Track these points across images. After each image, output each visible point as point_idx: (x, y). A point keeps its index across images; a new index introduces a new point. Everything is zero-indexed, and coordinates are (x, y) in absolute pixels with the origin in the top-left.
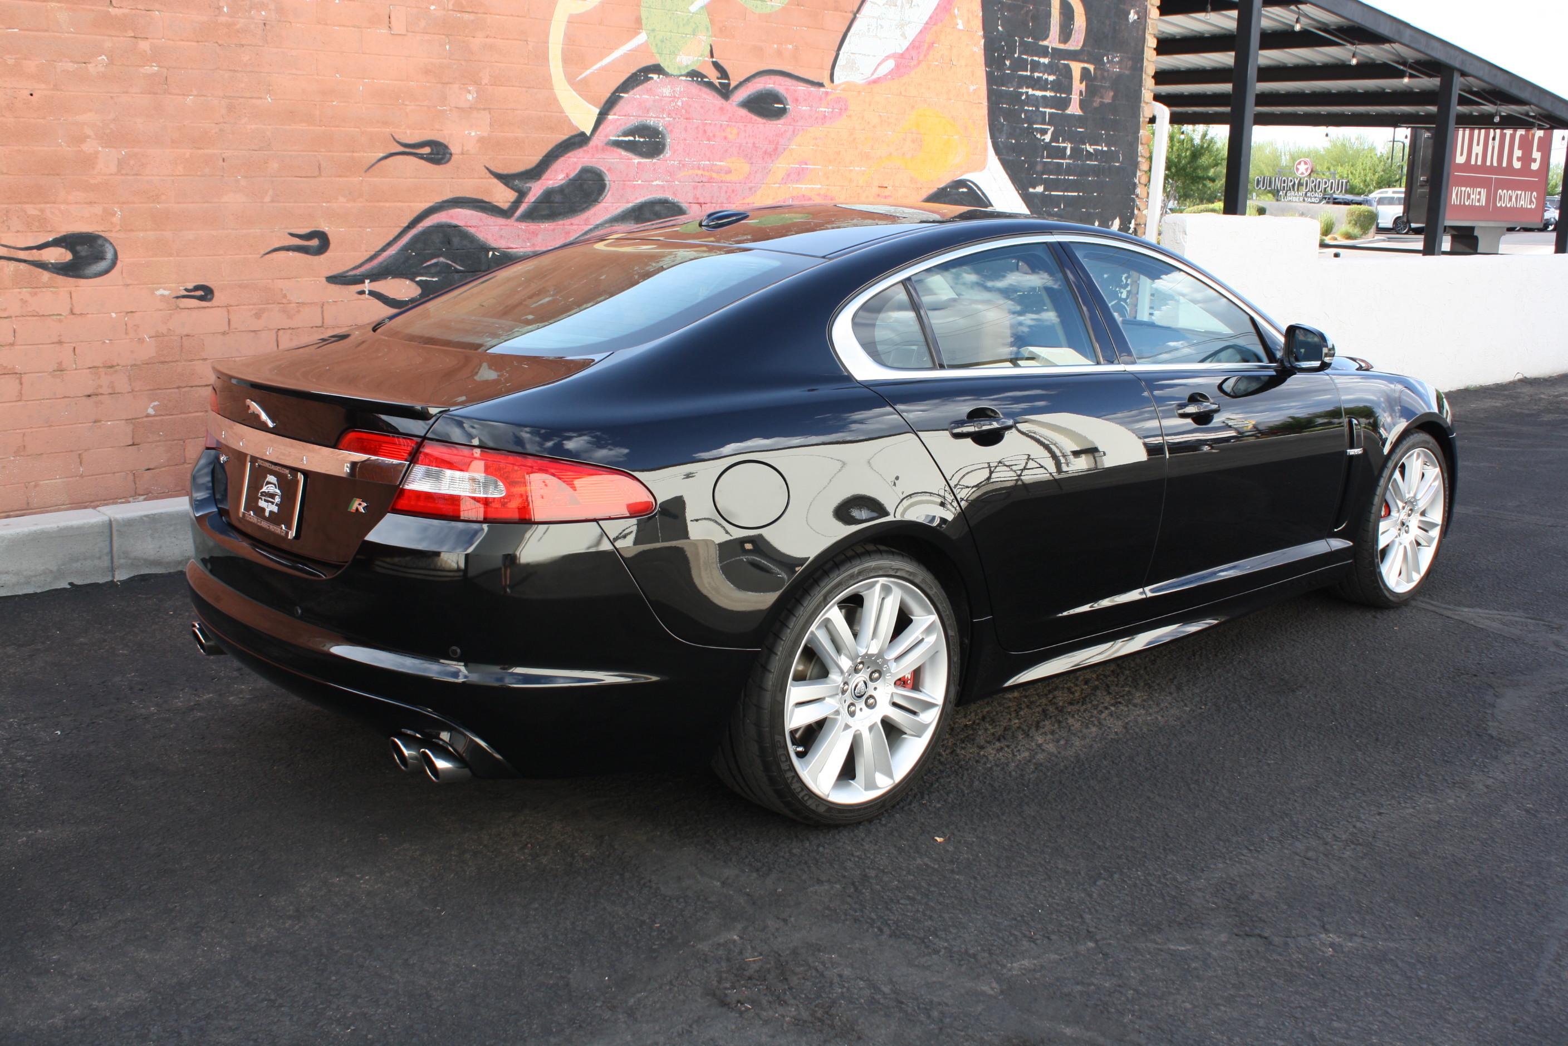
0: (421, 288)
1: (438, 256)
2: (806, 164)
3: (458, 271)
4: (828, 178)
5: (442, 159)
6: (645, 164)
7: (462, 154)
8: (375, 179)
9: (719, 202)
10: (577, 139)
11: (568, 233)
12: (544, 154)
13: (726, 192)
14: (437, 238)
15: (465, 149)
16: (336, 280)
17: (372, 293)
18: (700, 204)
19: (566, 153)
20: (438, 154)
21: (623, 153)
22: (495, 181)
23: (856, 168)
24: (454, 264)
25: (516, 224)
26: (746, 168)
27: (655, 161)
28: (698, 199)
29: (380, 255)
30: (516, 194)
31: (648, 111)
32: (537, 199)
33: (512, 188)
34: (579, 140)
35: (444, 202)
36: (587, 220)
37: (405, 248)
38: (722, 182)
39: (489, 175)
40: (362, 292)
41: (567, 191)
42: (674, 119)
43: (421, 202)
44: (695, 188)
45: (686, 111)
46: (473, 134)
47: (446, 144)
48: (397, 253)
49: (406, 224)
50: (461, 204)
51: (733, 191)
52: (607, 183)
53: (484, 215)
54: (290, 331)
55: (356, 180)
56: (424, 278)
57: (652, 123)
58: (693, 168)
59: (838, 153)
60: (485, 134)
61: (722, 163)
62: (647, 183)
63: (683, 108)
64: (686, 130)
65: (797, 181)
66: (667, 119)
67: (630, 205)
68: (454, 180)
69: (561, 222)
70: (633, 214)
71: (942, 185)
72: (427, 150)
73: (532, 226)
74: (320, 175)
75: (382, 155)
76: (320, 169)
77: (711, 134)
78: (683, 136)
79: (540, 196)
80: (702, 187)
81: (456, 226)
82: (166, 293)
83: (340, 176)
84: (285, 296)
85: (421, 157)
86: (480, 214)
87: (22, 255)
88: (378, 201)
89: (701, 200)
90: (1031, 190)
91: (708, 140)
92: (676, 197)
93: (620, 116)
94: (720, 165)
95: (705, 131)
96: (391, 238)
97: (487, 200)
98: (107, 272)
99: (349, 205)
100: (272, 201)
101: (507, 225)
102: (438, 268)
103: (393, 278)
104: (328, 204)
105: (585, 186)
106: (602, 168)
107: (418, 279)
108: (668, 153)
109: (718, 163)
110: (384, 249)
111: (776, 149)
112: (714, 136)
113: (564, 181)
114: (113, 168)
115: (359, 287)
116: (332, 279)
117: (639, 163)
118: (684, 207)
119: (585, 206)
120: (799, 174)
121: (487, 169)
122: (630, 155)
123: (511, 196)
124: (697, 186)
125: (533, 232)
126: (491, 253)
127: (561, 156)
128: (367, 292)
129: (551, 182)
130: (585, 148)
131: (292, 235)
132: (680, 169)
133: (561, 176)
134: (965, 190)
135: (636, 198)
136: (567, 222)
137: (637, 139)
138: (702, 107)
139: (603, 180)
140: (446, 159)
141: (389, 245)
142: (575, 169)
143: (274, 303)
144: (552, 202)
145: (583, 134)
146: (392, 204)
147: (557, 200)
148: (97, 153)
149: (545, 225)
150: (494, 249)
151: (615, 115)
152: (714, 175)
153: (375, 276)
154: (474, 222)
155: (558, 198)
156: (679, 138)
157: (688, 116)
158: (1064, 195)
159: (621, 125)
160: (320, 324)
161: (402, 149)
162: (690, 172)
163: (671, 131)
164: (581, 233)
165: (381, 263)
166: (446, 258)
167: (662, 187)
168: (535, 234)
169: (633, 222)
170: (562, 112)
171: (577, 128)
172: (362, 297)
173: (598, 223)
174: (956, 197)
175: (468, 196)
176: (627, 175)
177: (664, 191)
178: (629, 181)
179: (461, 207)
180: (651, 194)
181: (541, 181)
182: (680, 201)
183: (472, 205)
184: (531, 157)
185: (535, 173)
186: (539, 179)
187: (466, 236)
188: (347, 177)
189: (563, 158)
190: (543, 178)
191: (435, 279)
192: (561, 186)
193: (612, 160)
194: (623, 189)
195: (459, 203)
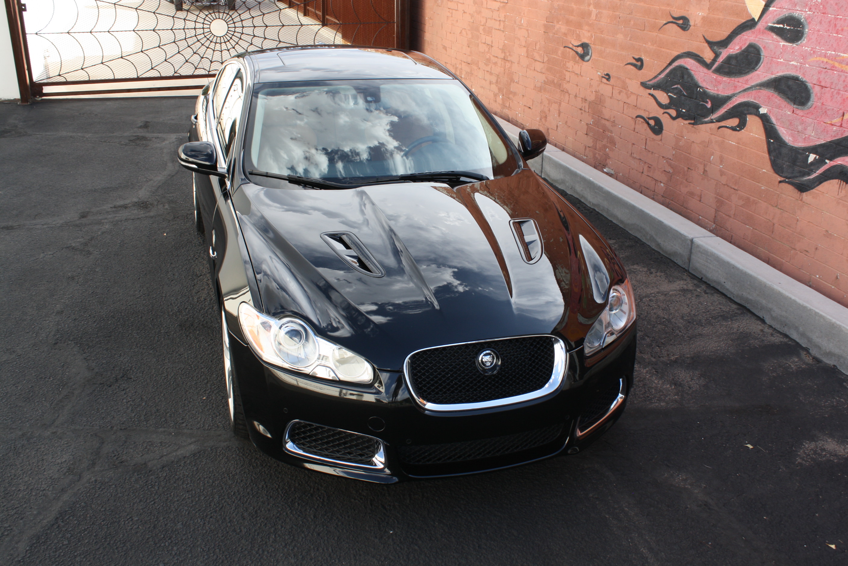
0: (670, 100)
1: (678, 84)
3: (684, 96)
5: (686, 28)
6: (787, 46)
7: (694, 26)
8: (661, 35)
9: (837, 88)
10: (749, 23)
11: (736, 87)
12: (731, 31)
14: (679, 73)
15: (696, 23)
17: (653, 96)
18: (821, 86)
19: (742, 32)
20: (685, 25)
21: (775, 36)
22: (706, 45)
24: (682, 91)
25: (712, 74)
27: (794, 45)
28: (820, 82)
29: (658, 76)
30: (714, 55)
31: (796, 5)
32: (723, 60)
33: (713, 51)
34: (750, 24)
35: (685, 53)
36: (747, 80)
37: (666, 76)
38: (842, 71)
39: (704, 40)
40: (650, 94)
41: (739, 58)
42: (814, 13)
43: (675, 51)
44: (820, 72)
45: (824, 6)
46: (700, 14)
47: (689, 18)
48: (663, 77)
49: (668, 63)
50: (690, 56)
52: (762, 57)
53: (699, 65)
54: (627, 105)
55: (655, 34)
56: (671, 95)
57: (797, 15)
58: (820, 56)
60: (705, 15)
61: (845, 55)
62: (786, 62)
63: (821, 4)
64: (821, 23)
66: (808, 13)
67: (773, 76)
68: (689, 41)
69: (733, 79)
70: (774, 84)
72: (681, 22)
73: (720, 78)
74: (644, 30)
75: (665, 22)
76: (645, 26)
77: (840, 29)
78: (818, 28)
79: (725, 59)
80: (825, 72)
81: (687, 69)
82: (600, 74)
83: (650, 31)
84: (627, 87)
85: (678, 25)
86: (697, 64)
87: (574, 48)
88: (661, 47)
89: (823, 84)
91: (837, 33)
92: (804, 77)
93: (777, 8)
94: (843, 57)
95: (835, 25)
96: (662, 68)
97: (701, 56)
98: (588, 61)
99: (651, 47)
100: (630, 40)
101: (708, 74)
102: (677, 91)
103: (661, 90)
104: (645, 45)
105: (749, 57)
106: (760, 46)
107: (669, 94)
108: (804, 41)
109: (842, 54)
110: (659, 74)
112: (842, 30)
113: (738, 51)
114: (594, 18)
115: (649, 91)
116: (642, 84)
117: (784, 45)
118: (809, 87)
119: (747, 71)
121: (704, 37)
122: (779, 38)
123: (712, 55)
124: (822, 71)
125: (719, 82)
126: (698, 89)
127: (739, 34)
129: (732, 51)
130: (753, 30)
131: (633, 58)
132: (811, 54)
133: (737, 48)
135: (778, 72)
136: (737, 79)
137: (785, 27)
138: (836, 4)
139: (760, 55)
140: (687, 28)
141: (661, 72)
142: (745, 44)
143: (624, 89)
144: (730, 64)
145: (753, 19)
146: (665, 50)
147: (733, 63)
148: (592, 10)
149: (725, 79)
150: (701, 87)
151: (773, 7)
152: (837, 64)
153: (655, 87)
154: (694, 68)
155: (734, 62)
156: (814, 29)
157: (824, 11)
159: (776, 15)
160: (635, 105)
161: (672, 20)
162: (818, 59)
163: (810, 23)
164: (743, 89)
165: (657, 81)
166: (681, 86)
167: (796, 67)
168: (720, 83)
169: (773, 90)
170: (744, 3)
171: (750, 15)
172: (649, 96)
173: (753, 84)
175: (693, 52)
176: (775, 53)
177: (797, 70)
178: (775, 58)
179: (690, 58)
180: (787, 71)
181: (726, 50)
182: (807, 80)
183: (694, 57)
184: (724, 32)
185: (725, 43)
186: (726, 48)
187: (690, 76)
188: (653, 32)
189: (740, 36)
190: (728, 47)
191: (675, 97)
192: (737, 54)
193: (767, 41)
194: (771, 63)
195: (689, 55)
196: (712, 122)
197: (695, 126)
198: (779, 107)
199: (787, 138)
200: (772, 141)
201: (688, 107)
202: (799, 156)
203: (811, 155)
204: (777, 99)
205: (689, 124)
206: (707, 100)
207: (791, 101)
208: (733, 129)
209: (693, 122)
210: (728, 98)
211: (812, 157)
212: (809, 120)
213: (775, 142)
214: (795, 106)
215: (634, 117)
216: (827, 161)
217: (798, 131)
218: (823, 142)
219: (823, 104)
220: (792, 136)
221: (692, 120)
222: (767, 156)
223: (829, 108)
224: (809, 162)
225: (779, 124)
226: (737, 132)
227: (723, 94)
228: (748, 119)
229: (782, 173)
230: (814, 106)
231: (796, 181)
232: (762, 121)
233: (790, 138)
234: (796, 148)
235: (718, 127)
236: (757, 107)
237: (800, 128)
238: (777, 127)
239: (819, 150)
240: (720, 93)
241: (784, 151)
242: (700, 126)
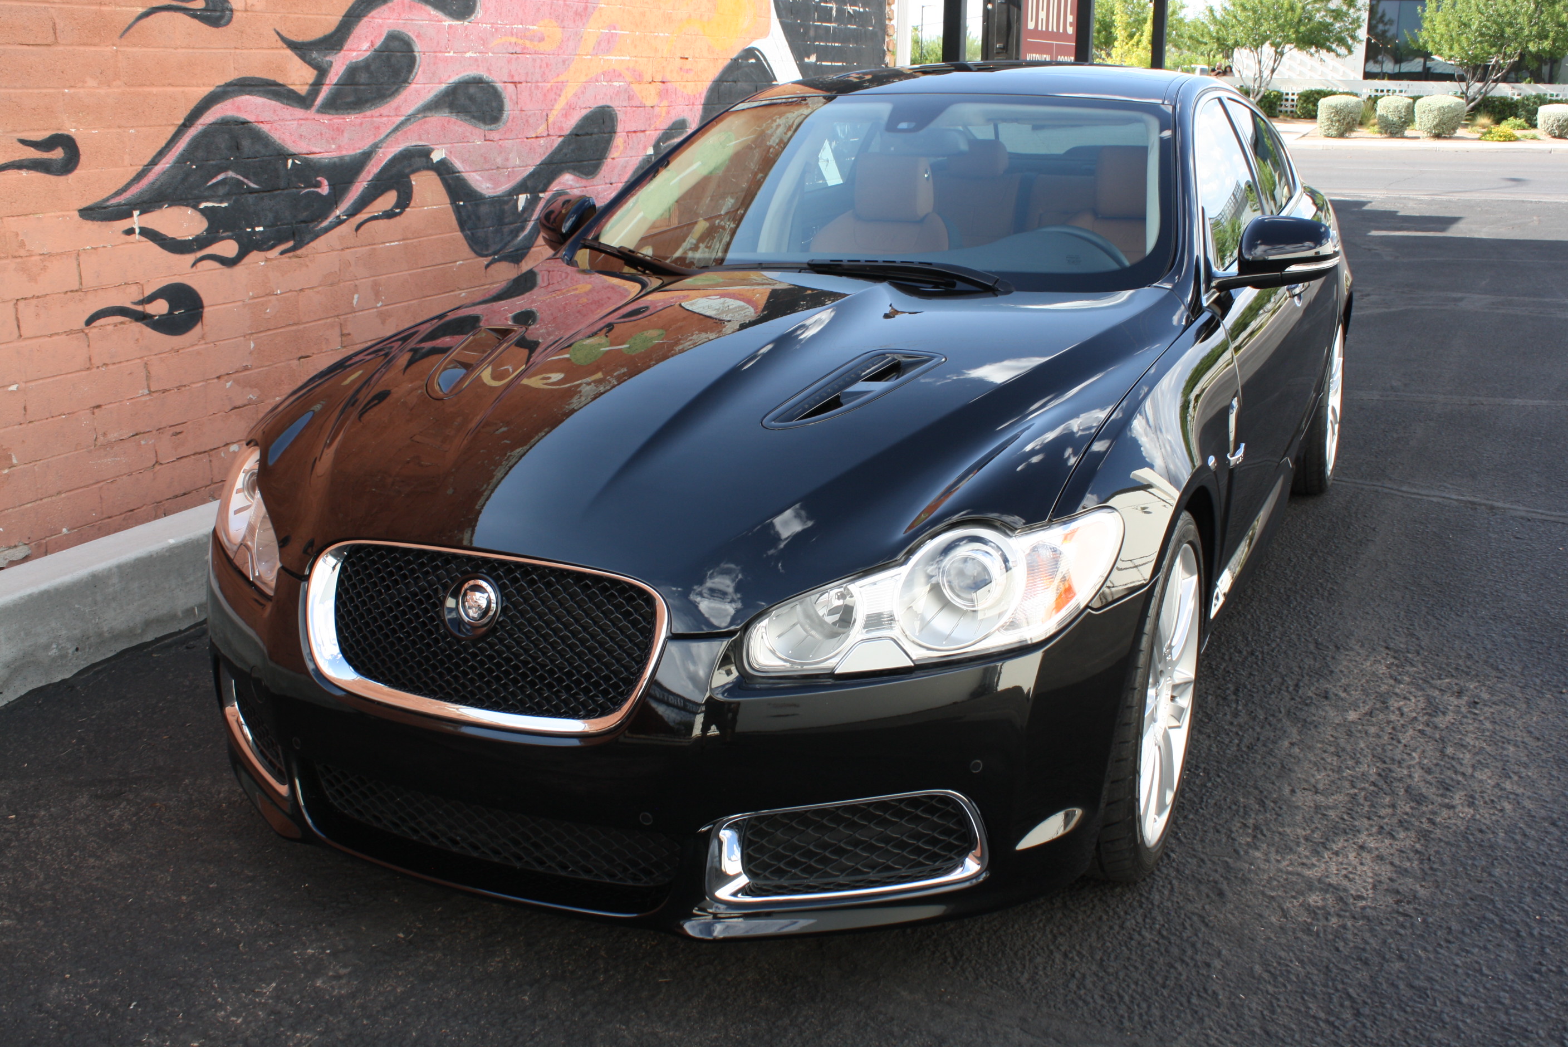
0: (208, 220)
1: (225, 169)
2: (615, 29)
3: (251, 191)
4: (635, 47)
5: (221, 17)
6: (456, 27)
7: (246, 11)
8: (135, 49)
9: (535, 80)
11: (377, 128)
12: (343, 13)
13: (541, 67)
14: (222, 142)
15: (249, 2)
16: (92, 213)
17: (145, 232)
18: (514, 83)
19: (369, 12)
20: (215, 11)
21: (433, 12)
22: (289, 52)
23: (661, 34)
24: (246, 181)
25: (318, 116)
26: (558, 33)
27: (466, 23)
28: (513, 76)
29: (150, 170)
30: (315, 72)
32: (340, 79)
33: (310, 64)
35: (228, 85)
36: (397, 109)
37: (182, 159)
38: (535, 52)
39: (280, 43)
40: (130, 232)
41: (372, 68)
43: (198, 86)
44: (509, 61)
48: (171, 167)
49: (181, 122)
50: (248, 89)
51: (547, 65)
52: (417, 54)
53: (278, 104)
54: (34, 302)
55: (108, 50)
56: (210, 204)
58: (506, 34)
59: (643, 14)
61: (535, 27)
62: (459, 55)
65: (608, 51)
67: (443, 86)
68: (238, 51)
69: (368, 113)
70: (447, 99)
71: (734, 56)
72: (200, 4)
73: (336, 120)
74: (56, 42)
75: (140, 10)
76: (55, 33)
79: (343, 74)
80: (516, 59)
81: (244, 123)
83: (85, 44)
84: (22, 245)
85: (194, 14)
86: (273, 103)
88: (142, 85)
89: (516, 79)
90: (806, 60)
92: (490, 74)
94: (533, 30)
96: (163, 144)
97: (281, 82)
99: (103, 91)
101: (307, 119)
102: (227, 188)
103: (170, 206)
104: (72, 90)
105: (393, 60)
106: (410, 34)
107: (202, 206)
108: (479, 13)
109: (531, 27)
110: (154, 162)
111: (586, 8)
113: (369, 53)
115: (125, 224)
116: (88, 213)
117: (450, 26)
118: (499, 89)
119: (394, 88)
120: (607, 43)
121: (278, 34)
122: (440, 15)
123: (309, 74)
124: (511, 59)
125: (338, 129)
126: (290, 162)
127: (364, 16)
128: (137, 231)
129: (355, 54)
130: (390, 4)
131: (23, 142)
132: (492, 34)
133: (365, 46)
134: (753, 61)
135: (449, 77)
136: (375, 112)
139: (413, 51)
140: (226, 18)
141: (161, 154)
142: (381, 35)
143: (6, 258)
144: (358, 84)
146: (161, 89)
147: (362, 80)
149: (352, 118)
150: (293, 156)
152: (528, 44)
153: (148, 203)
154: (266, 116)
155: (363, 77)
158: (832, 66)
160: (76, 287)
161: (168, 2)
162: (504, 39)
164: (392, 128)
165: (153, 183)
166: (235, 171)
167: (476, 60)
168: (340, 130)
169: (447, 110)
172: (131, 238)
173: (410, 112)
174: (746, 69)
175: (257, 76)
176: (438, 43)
177: (478, 66)
178: (440, 52)
179: (250, 93)
180: (465, 71)
181: (342, 52)
182: (495, 79)
183: (261, 89)
184: (329, 17)
185: (335, 40)
186: (341, 49)
187: (259, 137)
188: (95, 45)
189: (365, 19)
190: (345, 48)
191: (224, 205)
192: (367, 59)
193: (421, 22)
194: (435, 64)
195: (245, 86)
196: (339, 222)
197: (299, 252)
198: (464, 139)
199: (484, 186)
200: (461, 203)
201: (270, 216)
202: (506, 207)
203: (520, 196)
204: (458, 126)
205: (282, 253)
206: (319, 179)
207: (479, 121)
208: (389, 215)
209: (291, 244)
210: (367, 156)
211: (522, 199)
212: (508, 143)
213: (468, 204)
214: (488, 127)
215: (82, 325)
216: (541, 195)
217: (498, 168)
218: (531, 169)
219: (522, 110)
220: (490, 179)
221: (287, 240)
222: (459, 234)
223: (530, 113)
224: (520, 208)
225: (468, 169)
226: (398, 218)
227: (352, 153)
228: (413, 183)
229: (487, 247)
230: (511, 118)
231: (510, 249)
232: (440, 174)
233: (488, 185)
234: (498, 197)
235: (355, 227)
236: (425, 153)
237: (499, 161)
238: (465, 175)
239: (529, 184)
240: (344, 153)
241: (484, 209)
242: (312, 244)
